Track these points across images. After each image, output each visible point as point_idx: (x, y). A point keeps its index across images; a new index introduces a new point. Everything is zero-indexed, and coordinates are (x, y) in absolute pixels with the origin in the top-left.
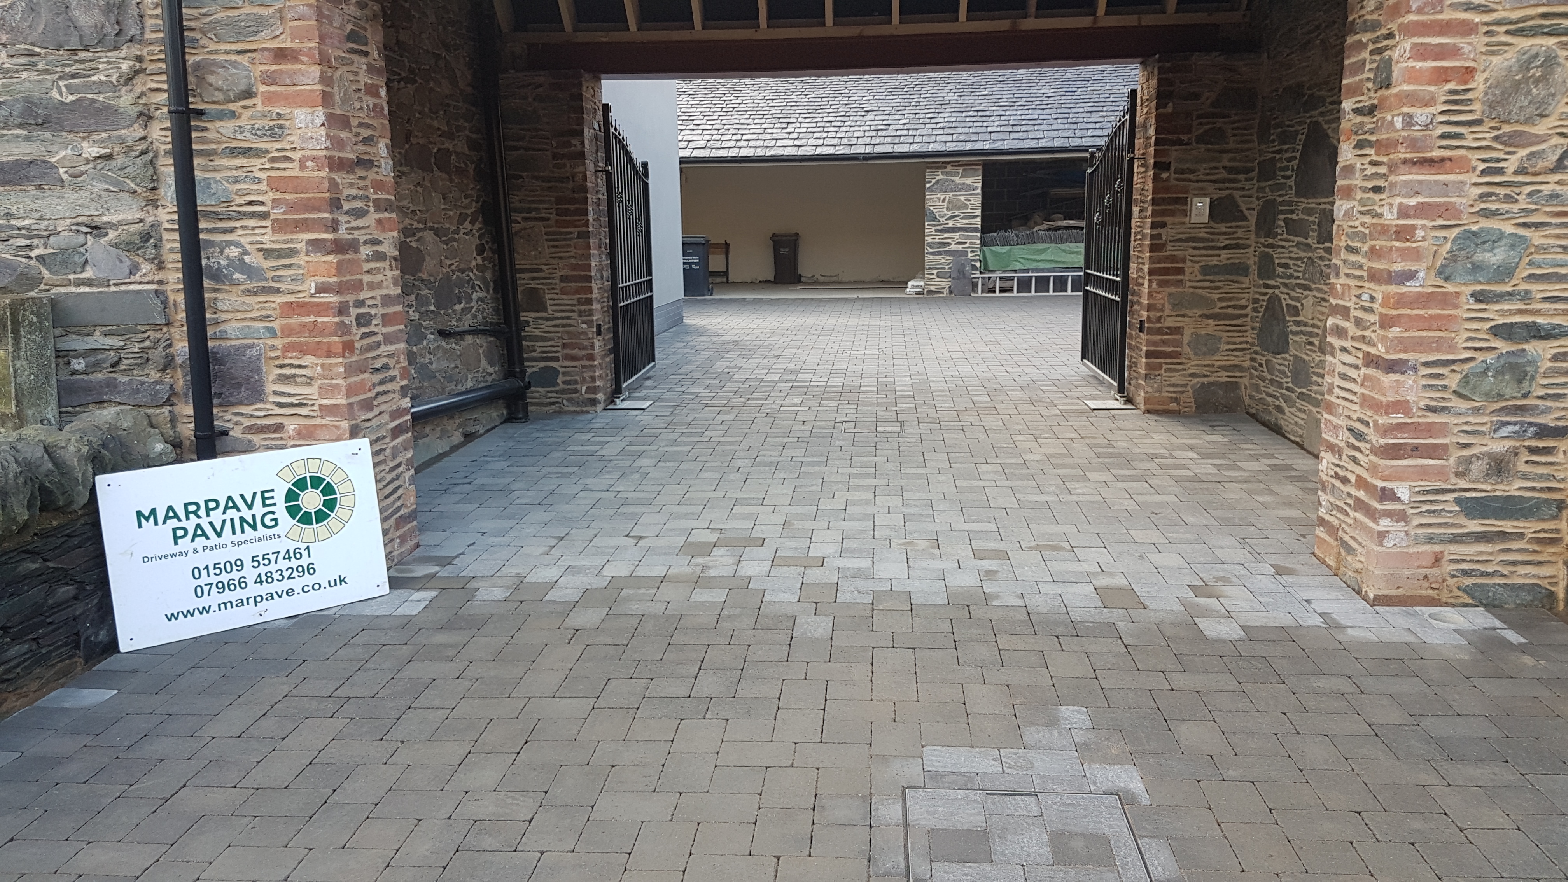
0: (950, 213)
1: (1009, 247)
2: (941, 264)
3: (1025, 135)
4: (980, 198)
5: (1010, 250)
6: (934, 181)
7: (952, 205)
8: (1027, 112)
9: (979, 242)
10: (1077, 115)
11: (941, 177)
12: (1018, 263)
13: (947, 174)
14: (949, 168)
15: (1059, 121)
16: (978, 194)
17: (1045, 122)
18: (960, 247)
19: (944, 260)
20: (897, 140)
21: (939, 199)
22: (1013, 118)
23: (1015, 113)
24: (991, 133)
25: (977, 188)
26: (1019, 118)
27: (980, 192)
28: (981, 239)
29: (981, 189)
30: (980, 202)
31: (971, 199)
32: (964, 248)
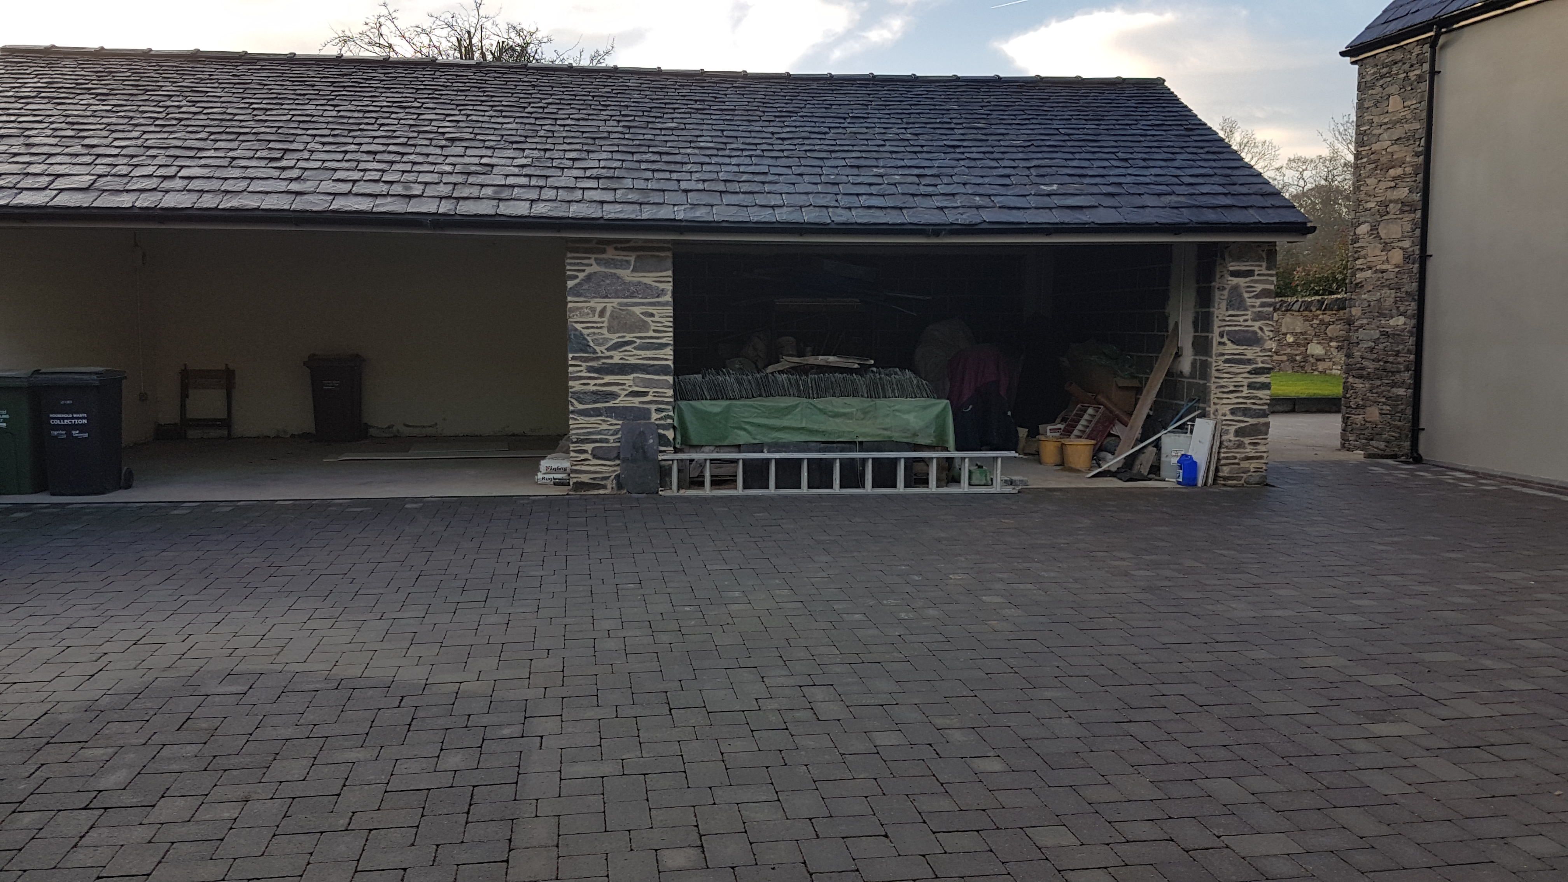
0: (615, 338)
1: (725, 403)
2: (600, 433)
3: (748, 199)
4: (669, 311)
5: (728, 407)
6: (581, 275)
7: (619, 323)
8: (747, 161)
9: (670, 392)
10: (835, 171)
11: (595, 268)
12: (742, 433)
13: (607, 263)
14: (610, 254)
15: (806, 178)
16: (666, 304)
17: (781, 178)
18: (636, 401)
19: (609, 425)
20: (505, 194)
21: (593, 310)
22: (724, 168)
23: (727, 160)
24: (686, 191)
25: (663, 292)
26: (736, 169)
27: (671, 300)
28: (675, 386)
29: (671, 295)
30: (671, 319)
31: (654, 312)
32: (643, 403)
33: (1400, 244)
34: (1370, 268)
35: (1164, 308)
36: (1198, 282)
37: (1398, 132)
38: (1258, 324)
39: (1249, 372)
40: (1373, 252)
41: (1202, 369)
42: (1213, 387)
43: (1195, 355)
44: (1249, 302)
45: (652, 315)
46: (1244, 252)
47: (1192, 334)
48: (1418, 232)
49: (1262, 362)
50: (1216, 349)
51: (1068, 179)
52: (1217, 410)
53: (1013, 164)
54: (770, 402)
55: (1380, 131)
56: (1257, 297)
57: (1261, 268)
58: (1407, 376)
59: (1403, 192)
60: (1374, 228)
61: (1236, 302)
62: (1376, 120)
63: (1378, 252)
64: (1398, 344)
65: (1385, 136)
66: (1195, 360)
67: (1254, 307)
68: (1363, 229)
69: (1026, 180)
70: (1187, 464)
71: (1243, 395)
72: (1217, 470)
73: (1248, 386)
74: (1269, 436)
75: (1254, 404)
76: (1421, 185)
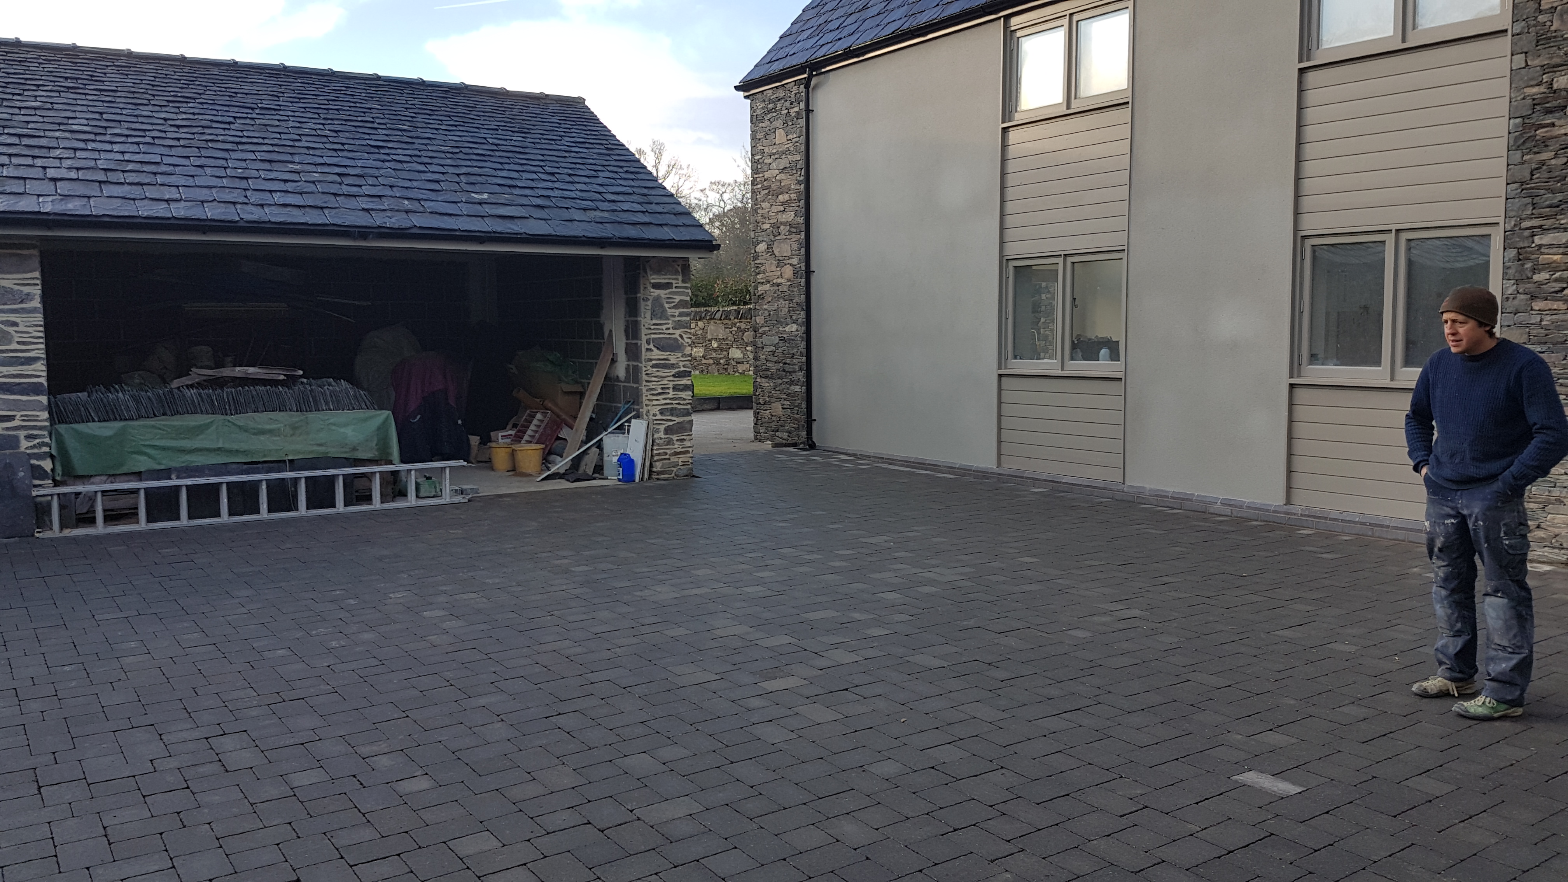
1: (122, 424)
3: (136, 191)
4: (39, 319)
5: (122, 431)
8: (134, 148)
9: (45, 415)
10: (243, 165)
12: (143, 458)
15: (208, 171)
16: (34, 310)
17: (177, 169)
22: (103, 155)
23: (108, 147)
24: (54, 180)
25: (28, 297)
26: (119, 157)
27: (39, 305)
28: (50, 408)
29: (39, 300)
30: (42, 329)
31: (18, 320)
32: (8, 429)
33: (790, 261)
34: (768, 282)
35: (599, 317)
36: (626, 293)
37: (784, 163)
38: (678, 332)
39: (674, 376)
40: (770, 266)
41: (634, 373)
42: (644, 390)
43: (629, 360)
44: (670, 312)
45: (15, 324)
46: (663, 266)
47: (624, 341)
48: (803, 250)
49: (684, 366)
50: (644, 355)
51: (498, 189)
52: (648, 411)
53: (441, 169)
54: (177, 421)
55: (770, 161)
56: (675, 307)
57: (677, 281)
58: (801, 376)
59: (790, 216)
60: (770, 247)
61: (658, 312)
62: (766, 150)
63: (774, 268)
64: (793, 348)
65: (774, 165)
66: (628, 365)
67: (674, 316)
68: (762, 247)
69: (457, 187)
70: (626, 462)
71: (670, 396)
72: (651, 466)
73: (673, 388)
74: (693, 432)
75: (679, 404)
76: (803, 210)
